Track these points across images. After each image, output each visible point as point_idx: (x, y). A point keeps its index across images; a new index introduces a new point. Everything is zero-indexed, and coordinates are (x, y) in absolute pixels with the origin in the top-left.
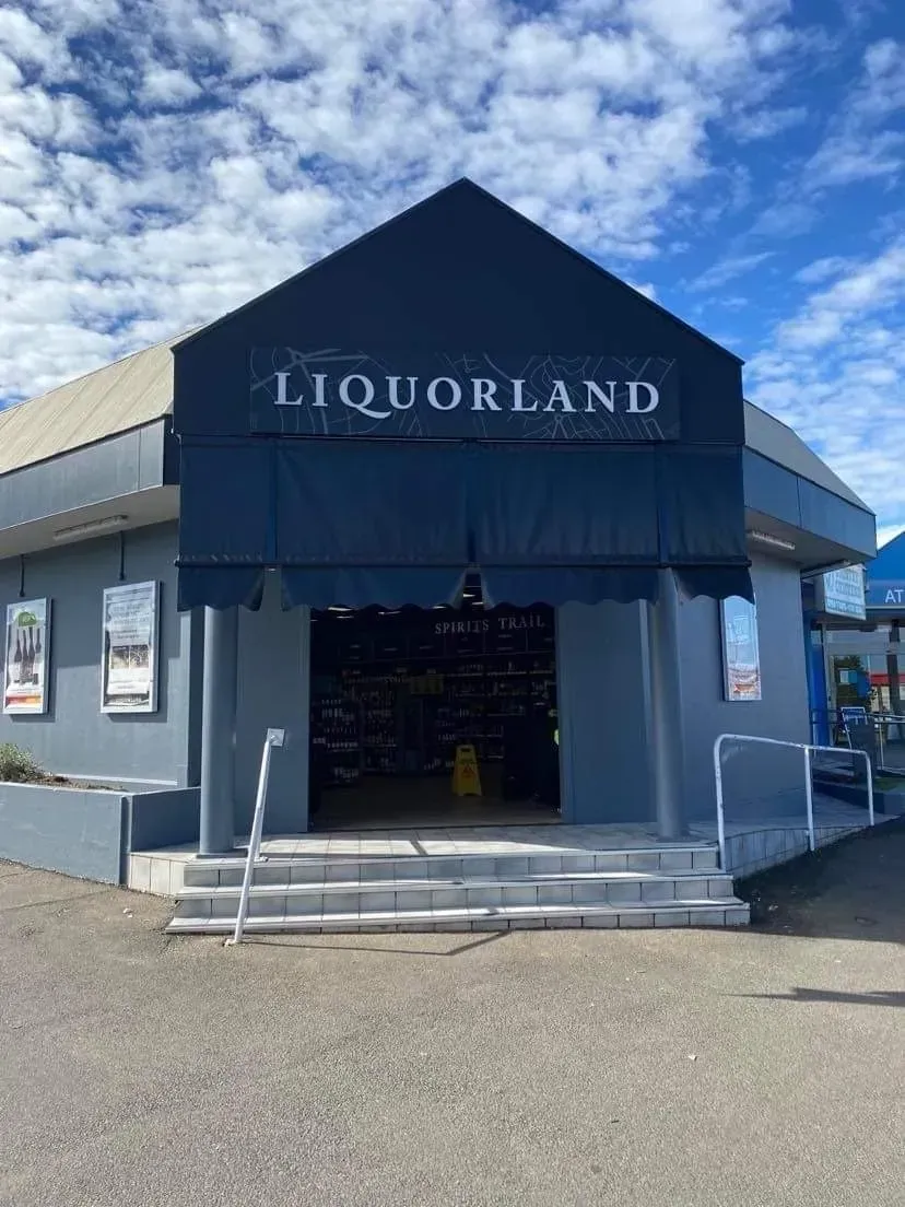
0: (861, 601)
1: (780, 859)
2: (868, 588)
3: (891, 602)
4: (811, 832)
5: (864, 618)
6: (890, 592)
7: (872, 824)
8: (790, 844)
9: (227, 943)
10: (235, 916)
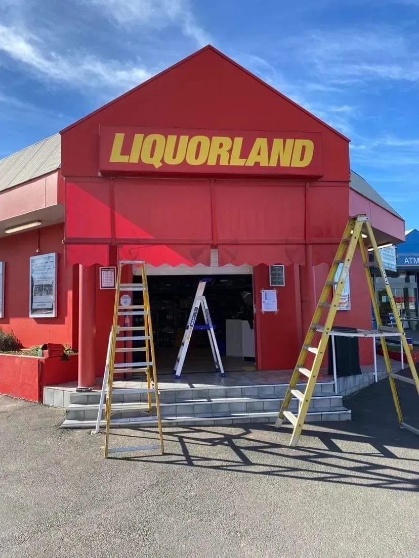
0: (394, 263)
1: (362, 386)
2: (397, 256)
3: (407, 263)
4: (376, 374)
5: (395, 271)
6: (406, 258)
7: (403, 369)
8: (366, 379)
9: (92, 433)
10: (96, 419)
